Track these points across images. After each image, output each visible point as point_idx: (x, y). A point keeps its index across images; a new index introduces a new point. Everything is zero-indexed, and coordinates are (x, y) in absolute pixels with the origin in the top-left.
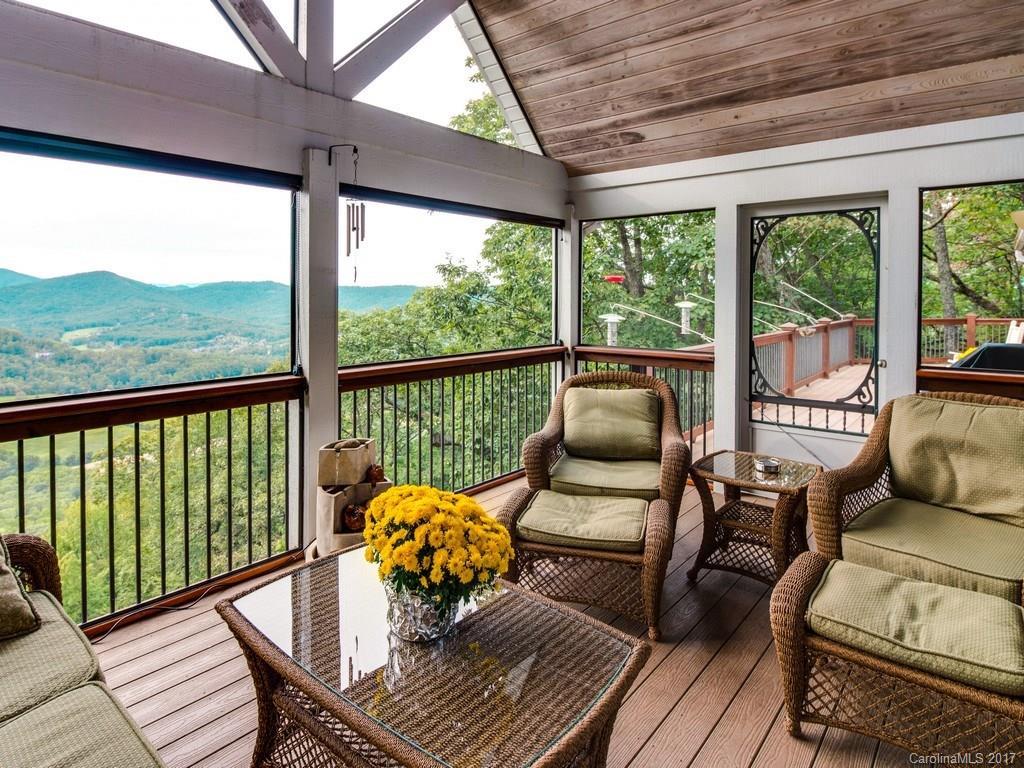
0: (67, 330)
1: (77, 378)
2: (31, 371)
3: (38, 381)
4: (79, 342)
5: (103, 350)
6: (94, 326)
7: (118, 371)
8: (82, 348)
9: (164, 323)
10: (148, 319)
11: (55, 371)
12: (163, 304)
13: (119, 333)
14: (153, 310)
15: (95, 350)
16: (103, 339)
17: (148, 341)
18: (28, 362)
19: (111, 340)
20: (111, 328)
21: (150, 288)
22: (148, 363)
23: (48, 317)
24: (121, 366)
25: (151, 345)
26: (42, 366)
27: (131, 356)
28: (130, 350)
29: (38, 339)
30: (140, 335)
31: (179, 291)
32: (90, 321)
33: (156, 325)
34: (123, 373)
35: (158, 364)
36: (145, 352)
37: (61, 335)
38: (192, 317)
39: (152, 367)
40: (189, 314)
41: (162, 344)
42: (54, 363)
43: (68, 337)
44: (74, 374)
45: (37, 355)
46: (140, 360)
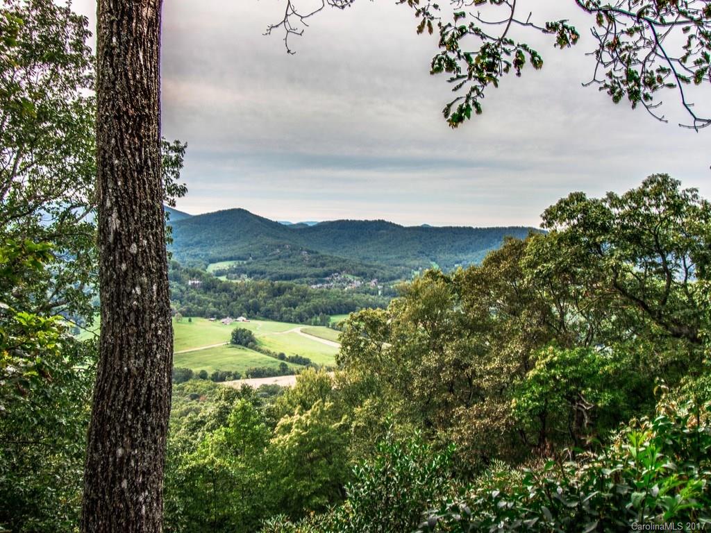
0: (213, 261)
1: (219, 304)
2: (186, 296)
3: (191, 304)
4: (220, 273)
5: (239, 282)
6: (231, 259)
7: (251, 301)
8: (223, 279)
9: (288, 260)
10: (274, 255)
11: (203, 297)
12: (287, 241)
13: (251, 266)
14: (279, 247)
15: (234, 281)
16: (239, 271)
17: (274, 276)
18: (183, 288)
19: (245, 273)
20: (245, 262)
21: (276, 225)
22: (275, 295)
23: (197, 250)
24: (252, 297)
25: (277, 279)
26: (193, 293)
27: (261, 288)
28: (260, 283)
29: (190, 269)
30: (268, 269)
31: (300, 229)
32: (228, 255)
33: (281, 262)
34: (255, 303)
35: (282, 297)
36: (273, 285)
37: (207, 267)
38: (311, 255)
39: (279, 300)
40: (309, 252)
41: (286, 279)
42: (202, 290)
43: (212, 268)
44: (217, 301)
45: (190, 283)
46: (268, 292)
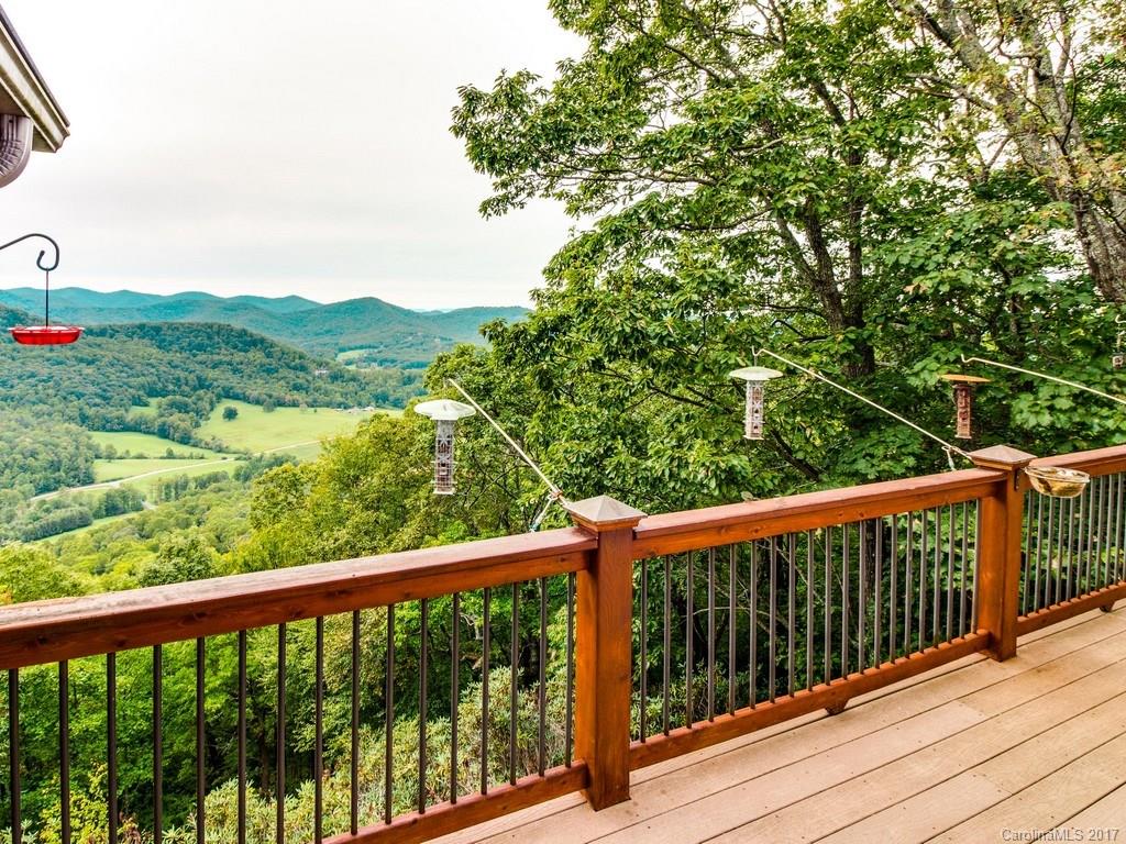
0: (342, 350)
1: (346, 394)
2: (312, 386)
3: (317, 394)
4: (349, 363)
5: (368, 370)
6: (361, 348)
7: (379, 390)
8: (352, 368)
9: (420, 347)
10: (406, 342)
11: (330, 387)
12: (419, 329)
13: (382, 354)
14: (411, 334)
15: (363, 370)
16: (370, 360)
17: (405, 364)
18: (310, 378)
19: (375, 361)
20: (376, 350)
21: (408, 313)
22: (405, 384)
23: (327, 339)
24: (381, 386)
25: (408, 367)
26: (320, 383)
27: (391, 377)
28: (389, 372)
29: (318, 358)
30: (399, 358)
31: (434, 316)
32: (359, 344)
33: (413, 349)
34: (383, 393)
35: (412, 386)
36: (402, 374)
37: (336, 355)
38: (445, 342)
39: (408, 388)
40: (442, 339)
41: (417, 367)
42: (329, 380)
43: (342, 357)
44: (344, 391)
45: (317, 373)
46: (398, 381)
